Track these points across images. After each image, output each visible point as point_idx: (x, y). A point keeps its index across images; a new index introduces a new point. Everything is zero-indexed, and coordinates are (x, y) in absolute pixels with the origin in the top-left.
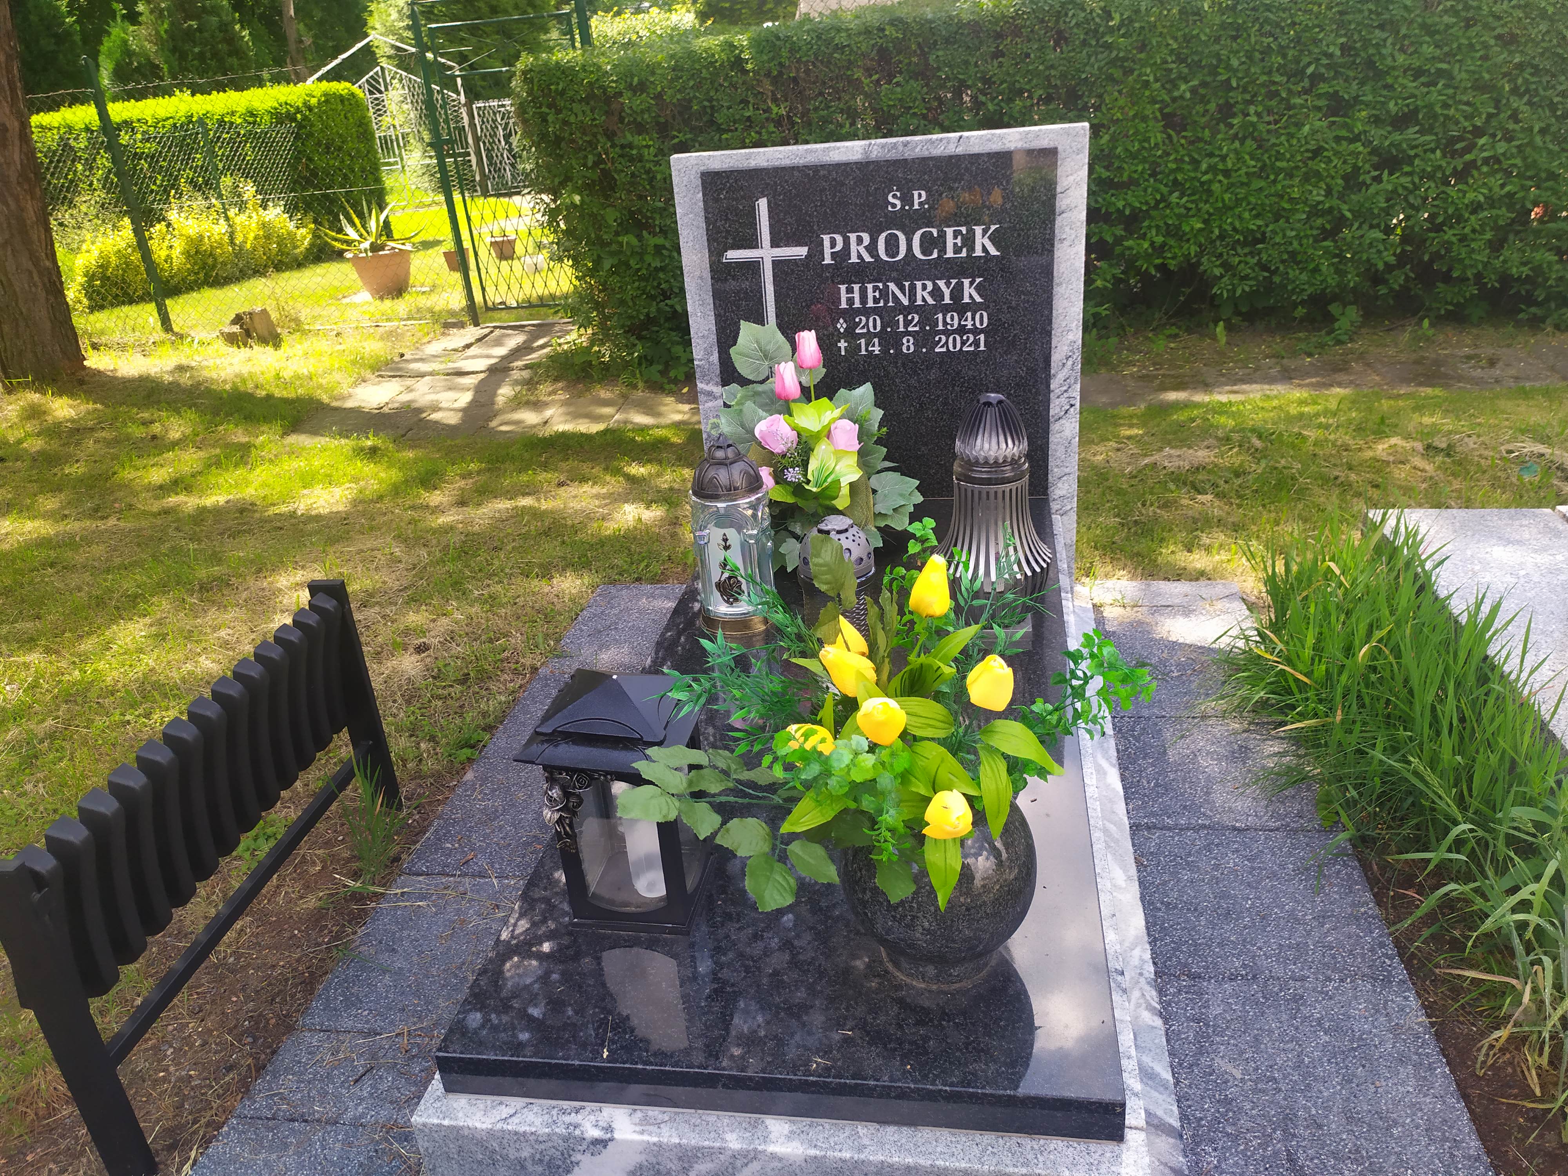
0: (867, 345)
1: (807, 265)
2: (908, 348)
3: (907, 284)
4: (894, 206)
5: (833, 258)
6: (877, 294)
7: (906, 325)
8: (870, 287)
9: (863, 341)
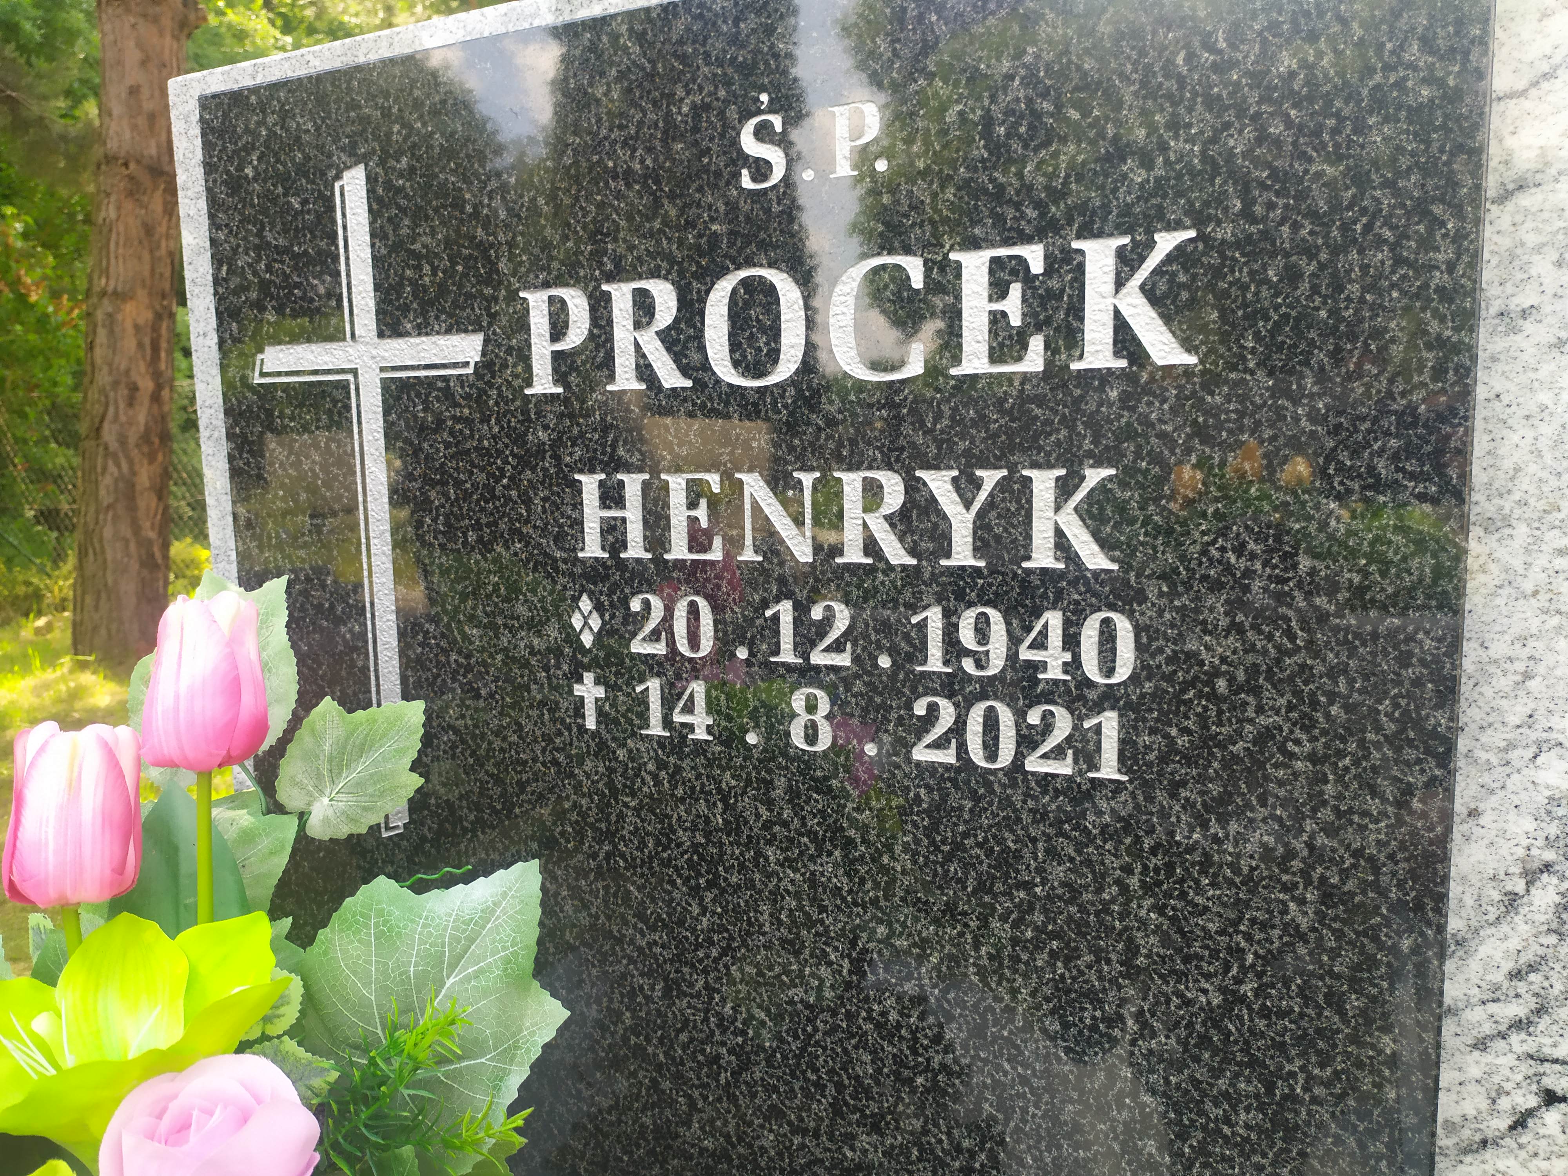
0: (668, 703)
1: (480, 399)
2: (811, 737)
3: (807, 479)
4: (761, 169)
5: (560, 377)
6: (702, 513)
7: (805, 643)
8: (677, 484)
9: (654, 686)
